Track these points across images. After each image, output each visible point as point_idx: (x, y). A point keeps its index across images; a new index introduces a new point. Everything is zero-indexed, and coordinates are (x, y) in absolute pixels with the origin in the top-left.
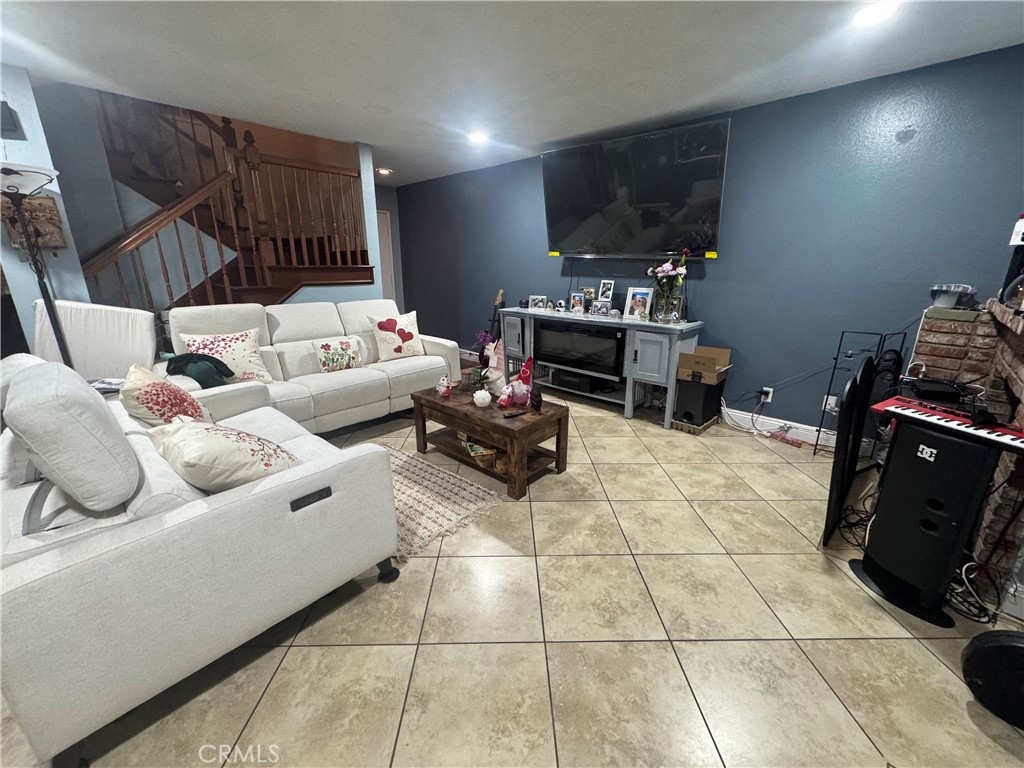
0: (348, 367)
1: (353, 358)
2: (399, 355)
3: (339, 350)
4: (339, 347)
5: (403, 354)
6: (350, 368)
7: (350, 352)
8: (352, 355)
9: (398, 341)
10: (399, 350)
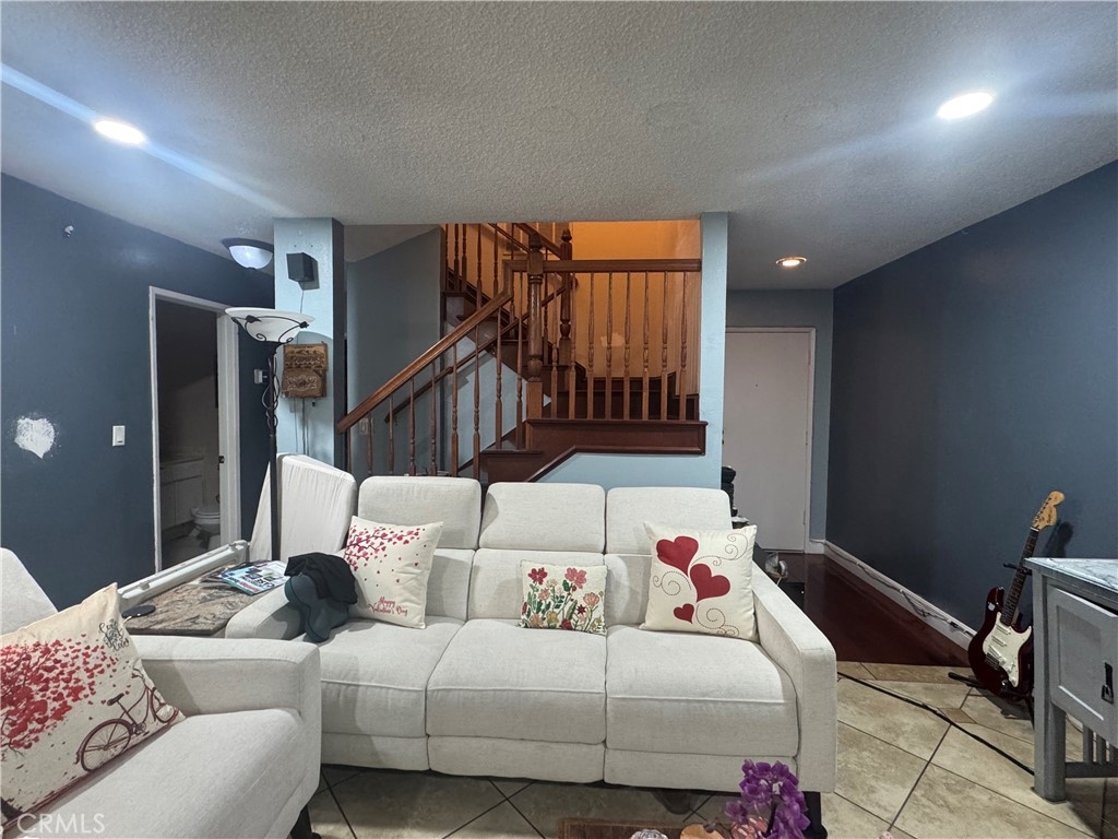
0: (566, 626)
1: (581, 610)
2: (683, 624)
3: (559, 587)
4: (561, 579)
5: (694, 625)
6: (570, 628)
7: (578, 596)
8: (581, 602)
9: (689, 594)
10: (685, 613)
